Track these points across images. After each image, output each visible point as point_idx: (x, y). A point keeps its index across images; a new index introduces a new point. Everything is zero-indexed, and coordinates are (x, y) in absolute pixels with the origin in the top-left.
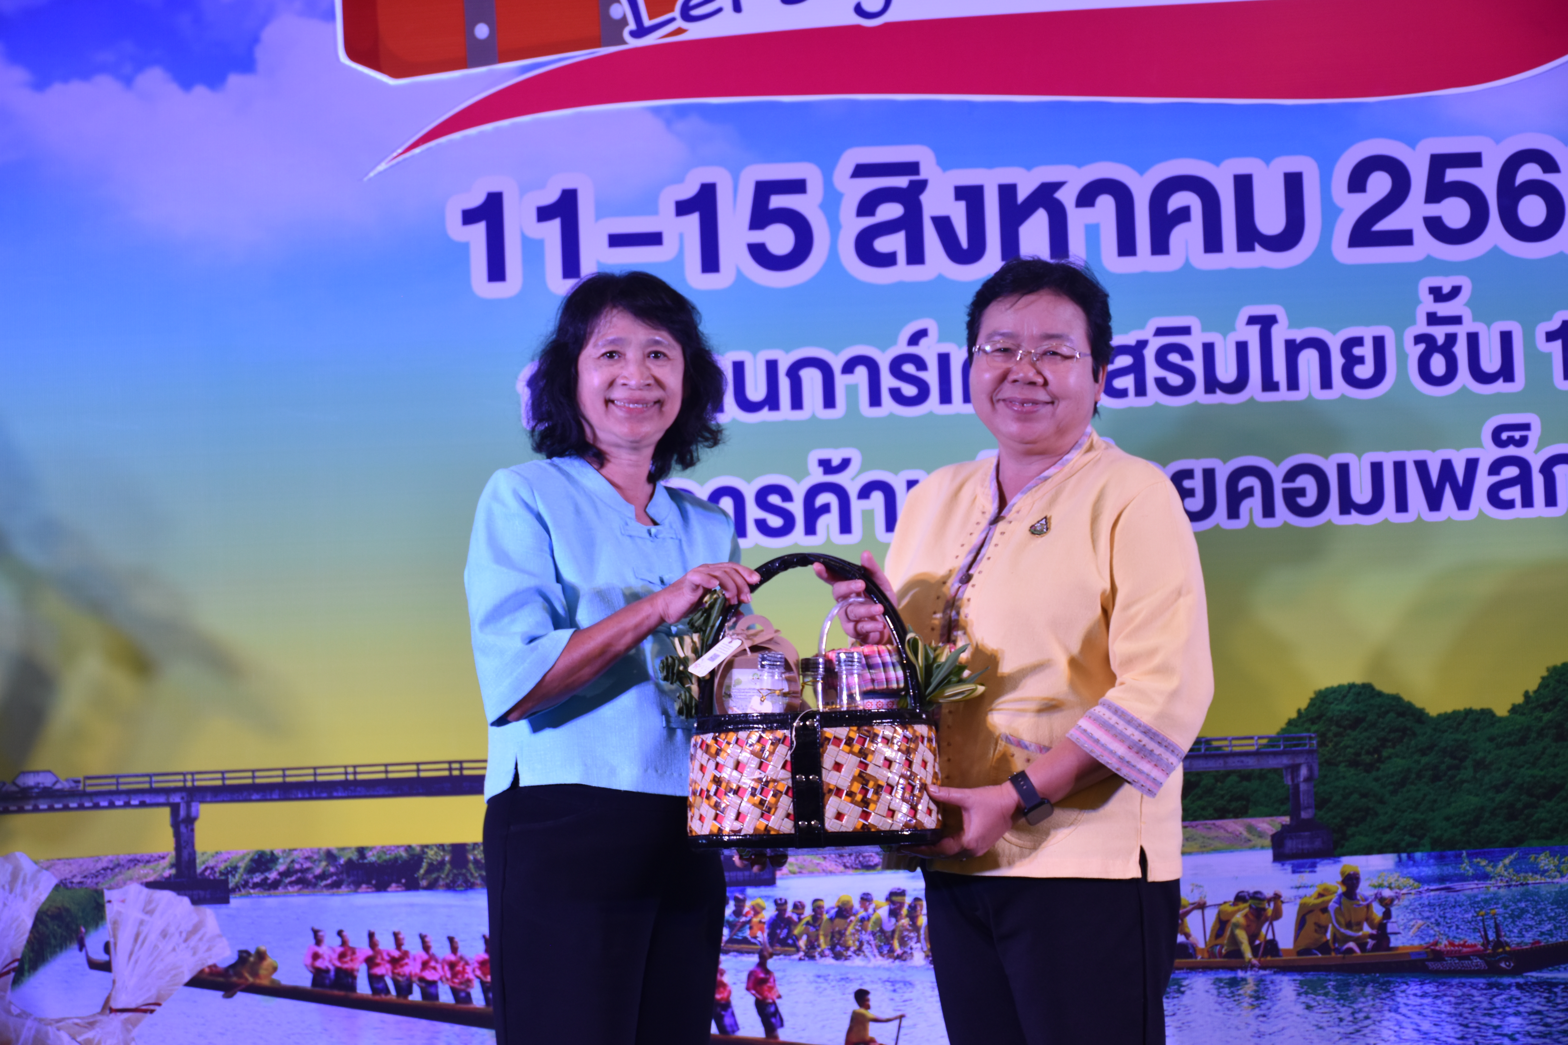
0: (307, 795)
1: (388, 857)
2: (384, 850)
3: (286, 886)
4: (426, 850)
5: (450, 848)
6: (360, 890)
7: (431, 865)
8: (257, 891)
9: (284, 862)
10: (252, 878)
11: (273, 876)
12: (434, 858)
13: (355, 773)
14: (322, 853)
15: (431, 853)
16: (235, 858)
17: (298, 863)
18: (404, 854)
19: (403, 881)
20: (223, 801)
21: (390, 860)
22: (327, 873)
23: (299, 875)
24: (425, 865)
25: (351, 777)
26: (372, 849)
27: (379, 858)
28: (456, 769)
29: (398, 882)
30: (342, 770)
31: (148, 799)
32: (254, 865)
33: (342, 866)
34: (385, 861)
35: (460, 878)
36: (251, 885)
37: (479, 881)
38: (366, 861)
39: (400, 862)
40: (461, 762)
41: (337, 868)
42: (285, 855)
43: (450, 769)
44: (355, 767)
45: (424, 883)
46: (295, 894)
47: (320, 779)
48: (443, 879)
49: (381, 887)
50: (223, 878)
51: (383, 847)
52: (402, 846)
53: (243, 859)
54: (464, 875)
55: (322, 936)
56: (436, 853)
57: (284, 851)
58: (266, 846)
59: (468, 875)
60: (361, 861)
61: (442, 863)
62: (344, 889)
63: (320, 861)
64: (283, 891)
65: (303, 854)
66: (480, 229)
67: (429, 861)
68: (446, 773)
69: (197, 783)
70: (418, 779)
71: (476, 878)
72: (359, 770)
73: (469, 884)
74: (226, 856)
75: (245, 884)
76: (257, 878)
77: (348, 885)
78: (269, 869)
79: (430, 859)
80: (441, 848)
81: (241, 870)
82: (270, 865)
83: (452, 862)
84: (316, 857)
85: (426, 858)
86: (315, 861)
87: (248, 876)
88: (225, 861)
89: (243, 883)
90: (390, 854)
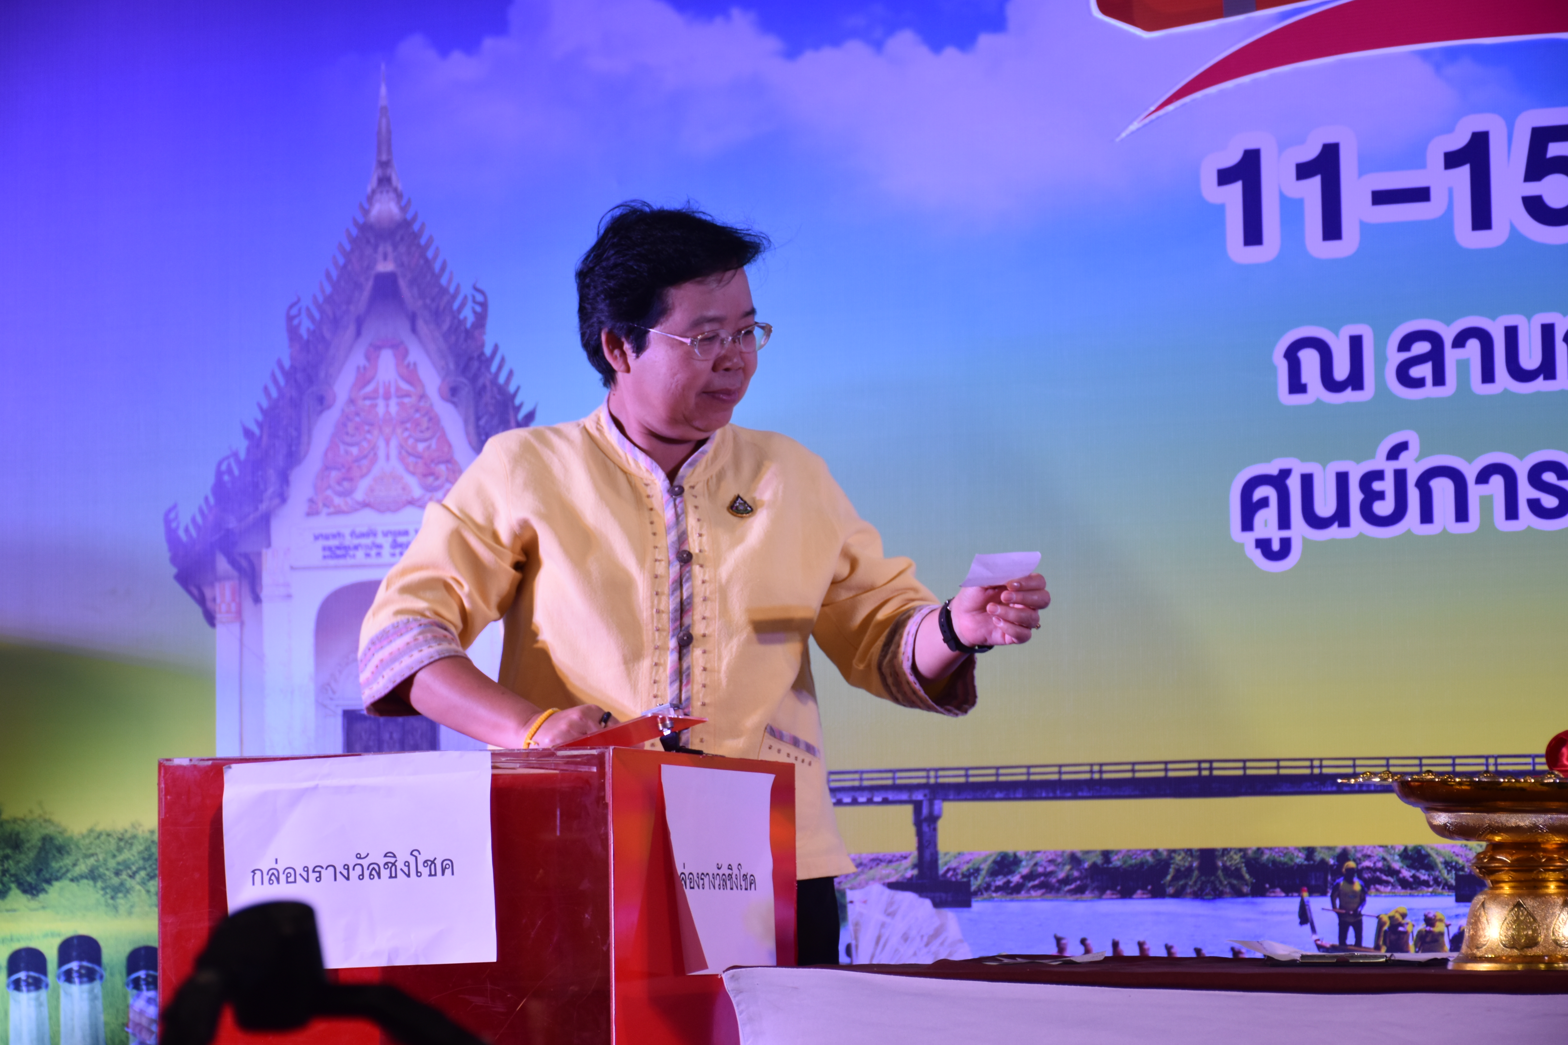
0: (1051, 795)
1: (1133, 862)
2: (1130, 854)
3: (1028, 891)
4: (1173, 855)
5: (1198, 853)
6: (1104, 897)
7: (1178, 871)
8: (999, 894)
9: (1027, 866)
10: (995, 881)
11: (1015, 879)
12: (1182, 863)
13: (1101, 772)
14: (1065, 855)
15: (1178, 858)
16: (977, 859)
17: (1041, 866)
18: (1150, 859)
19: (1149, 887)
20: (966, 799)
21: (1136, 865)
22: (1070, 878)
23: (1042, 878)
24: (1172, 871)
25: (1097, 776)
26: (1117, 852)
27: (1125, 862)
28: (1205, 769)
29: (1144, 888)
30: (1088, 768)
31: (891, 796)
32: (997, 868)
33: (1086, 870)
34: (1131, 866)
35: (1209, 885)
36: (993, 888)
37: (1228, 890)
38: (1111, 866)
39: (1146, 867)
40: (1211, 762)
41: (1081, 872)
42: (1028, 857)
43: (1200, 769)
44: (1101, 765)
45: (1171, 890)
46: (1039, 899)
47: (1065, 777)
48: (1191, 887)
49: (1126, 894)
50: (965, 880)
51: (1129, 851)
52: (1148, 850)
53: (985, 861)
54: (1213, 883)
55: (1065, 944)
56: (1183, 858)
57: (1027, 853)
58: (1010, 847)
59: (1217, 882)
60: (1105, 866)
61: (1190, 869)
62: (1088, 895)
63: (1064, 864)
64: (1027, 895)
65: (1047, 857)
66: (1236, 189)
67: (1177, 867)
68: (1195, 773)
69: (941, 780)
70: (1166, 779)
71: (1225, 886)
72: (1105, 768)
73: (1218, 893)
74: (968, 858)
75: (988, 888)
76: (1000, 881)
77: (1093, 891)
78: (1011, 872)
79: (1177, 864)
80: (1189, 853)
81: (983, 873)
82: (1013, 868)
83: (1200, 868)
84: (1059, 860)
85: (1173, 864)
86: (1059, 864)
87: (991, 879)
88: (968, 862)
89: (985, 886)
90: (1136, 858)
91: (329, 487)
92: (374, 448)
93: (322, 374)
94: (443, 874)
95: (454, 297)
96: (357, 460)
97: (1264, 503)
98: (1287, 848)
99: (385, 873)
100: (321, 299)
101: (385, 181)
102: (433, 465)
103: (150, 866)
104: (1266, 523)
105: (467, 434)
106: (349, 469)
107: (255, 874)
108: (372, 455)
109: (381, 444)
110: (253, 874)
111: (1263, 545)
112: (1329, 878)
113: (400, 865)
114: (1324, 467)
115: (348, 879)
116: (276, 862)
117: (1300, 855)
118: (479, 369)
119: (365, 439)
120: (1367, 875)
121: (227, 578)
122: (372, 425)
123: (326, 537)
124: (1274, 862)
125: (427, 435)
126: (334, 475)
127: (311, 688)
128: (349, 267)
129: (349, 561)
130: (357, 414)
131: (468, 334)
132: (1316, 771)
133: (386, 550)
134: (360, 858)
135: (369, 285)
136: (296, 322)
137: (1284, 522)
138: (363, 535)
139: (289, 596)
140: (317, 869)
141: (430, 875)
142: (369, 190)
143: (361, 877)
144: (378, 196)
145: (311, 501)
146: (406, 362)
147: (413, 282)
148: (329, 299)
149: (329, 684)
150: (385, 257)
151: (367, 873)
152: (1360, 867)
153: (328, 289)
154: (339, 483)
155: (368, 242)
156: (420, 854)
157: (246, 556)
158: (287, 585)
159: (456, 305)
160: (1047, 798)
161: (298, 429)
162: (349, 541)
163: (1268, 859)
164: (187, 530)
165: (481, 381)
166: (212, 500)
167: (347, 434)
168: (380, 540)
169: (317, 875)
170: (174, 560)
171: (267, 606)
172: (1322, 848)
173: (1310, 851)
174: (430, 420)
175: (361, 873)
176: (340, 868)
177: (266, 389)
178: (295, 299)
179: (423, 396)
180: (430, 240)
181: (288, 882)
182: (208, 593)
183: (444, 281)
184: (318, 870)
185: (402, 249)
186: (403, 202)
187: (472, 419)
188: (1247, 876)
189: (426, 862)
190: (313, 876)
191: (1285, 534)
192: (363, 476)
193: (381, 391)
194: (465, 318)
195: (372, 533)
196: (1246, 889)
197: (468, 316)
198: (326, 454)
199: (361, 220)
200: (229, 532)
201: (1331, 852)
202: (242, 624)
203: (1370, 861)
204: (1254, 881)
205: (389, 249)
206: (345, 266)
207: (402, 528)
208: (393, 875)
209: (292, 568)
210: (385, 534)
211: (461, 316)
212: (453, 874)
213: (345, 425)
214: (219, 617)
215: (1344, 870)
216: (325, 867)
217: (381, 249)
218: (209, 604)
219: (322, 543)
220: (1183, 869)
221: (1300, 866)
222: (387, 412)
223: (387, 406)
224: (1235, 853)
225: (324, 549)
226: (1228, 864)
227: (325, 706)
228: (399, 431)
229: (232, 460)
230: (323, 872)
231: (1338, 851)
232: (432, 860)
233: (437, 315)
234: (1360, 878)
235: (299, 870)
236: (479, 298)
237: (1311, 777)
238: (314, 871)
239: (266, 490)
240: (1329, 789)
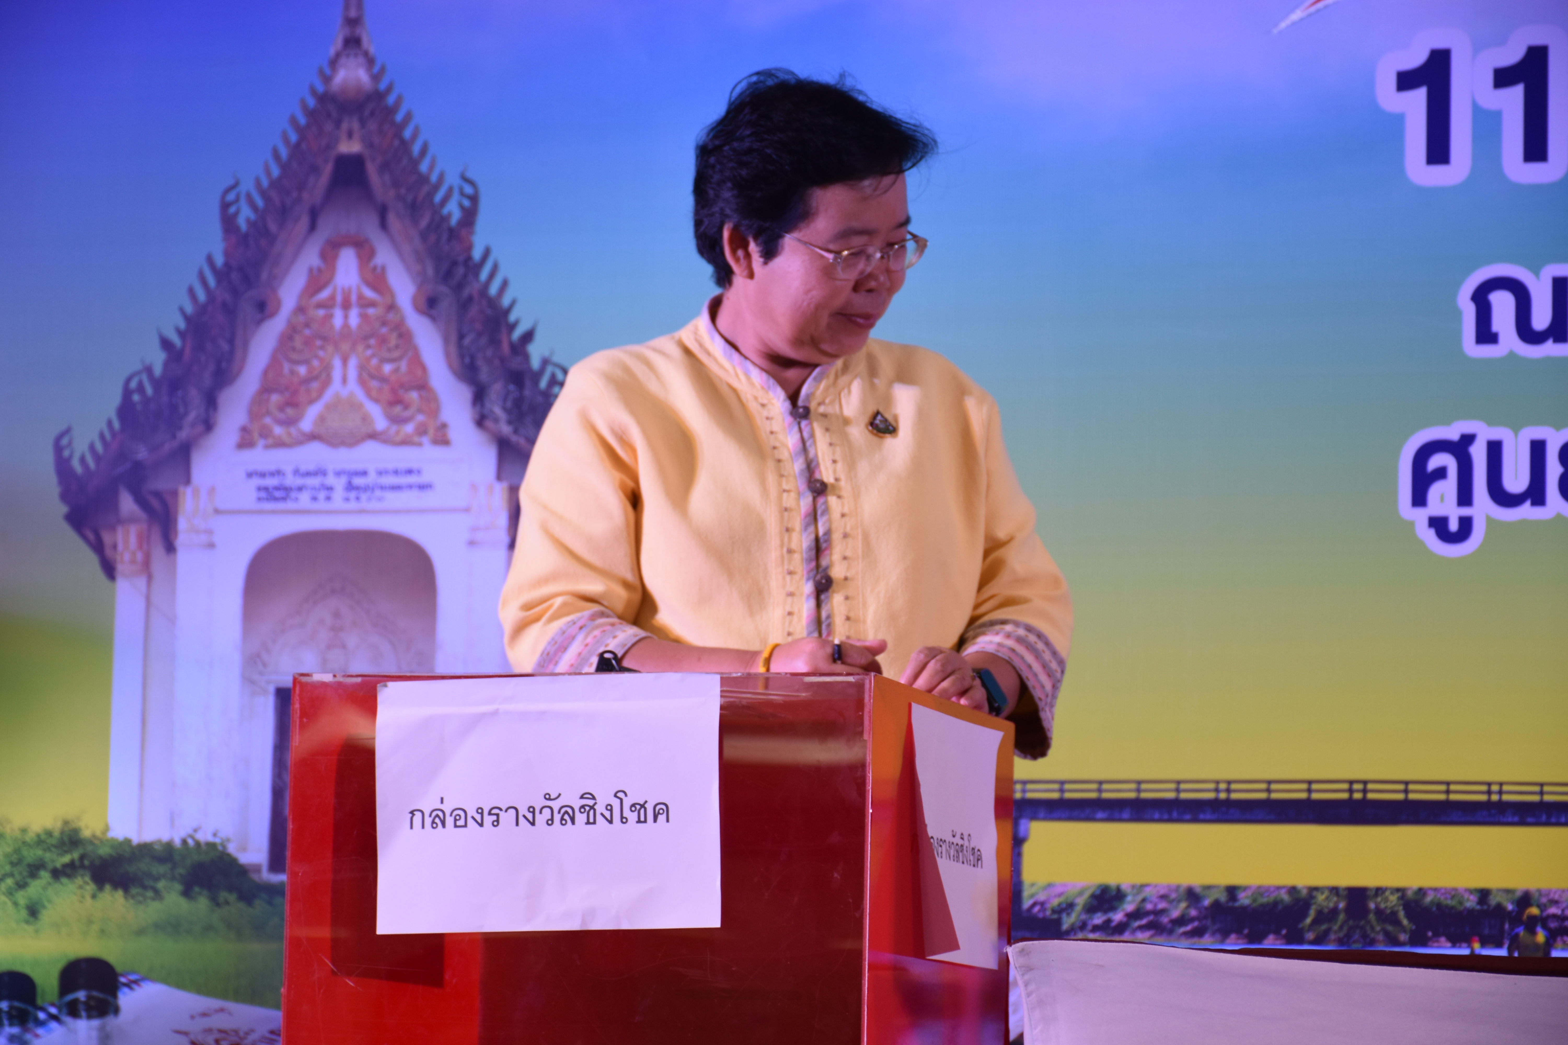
0: (1166, 816)
1: (1265, 900)
2: (1261, 891)
3: (1134, 931)
4: (1315, 893)
5: (1345, 893)
6: (1227, 941)
7: (1320, 913)
8: (1096, 935)
9: (1133, 901)
10: (1091, 919)
11: (1118, 917)
12: (1325, 904)
13: (1228, 791)
14: (1182, 890)
15: (1321, 898)
16: (1071, 892)
17: (1151, 902)
18: (1286, 898)
19: (1284, 932)
20: (1060, 819)
21: (1268, 904)
22: (1186, 918)
23: (1151, 918)
24: (1312, 913)
25: (1223, 796)
26: (1245, 888)
27: (1254, 901)
28: (1358, 791)
29: (1277, 933)
30: (1212, 786)
32: (1095, 903)
33: (1206, 908)
34: (1263, 905)
35: (1358, 931)
36: (1090, 927)
37: (1381, 937)
38: (1237, 904)
39: (1280, 907)
40: (1365, 783)
41: (1200, 911)
42: (1135, 891)
43: (1351, 791)
44: (1229, 782)
45: (1310, 936)
46: (1145, 942)
47: (1184, 796)
48: (1336, 932)
49: (1255, 939)
50: (1055, 916)
51: (1260, 887)
52: (1283, 887)
53: (1081, 894)
54: (1363, 929)
56: (1327, 898)
57: (1133, 887)
58: (1112, 878)
59: (1368, 928)
60: (1230, 904)
61: (1334, 911)
62: (1207, 939)
63: (1179, 901)
64: (1132, 937)
65: (1158, 891)
66: (1419, 96)
67: (1318, 908)
68: (1345, 796)
69: (1030, 795)
70: (1308, 802)
71: (1378, 933)
72: (1233, 786)
73: (1368, 941)
74: (1059, 890)
75: (1083, 926)
76: (1098, 919)
77: (1213, 934)
78: (1113, 909)
79: (1319, 905)
80: (1334, 891)
81: (1078, 908)
82: (1115, 903)
83: (1347, 910)
84: (1173, 896)
85: (1314, 904)
86: (1173, 900)
87: (1088, 916)
88: (1060, 895)
89: (1081, 924)
90: (1268, 896)
91: (268, 413)
92: (327, 369)
93: (264, 276)
94: (655, 820)
95: (436, 187)
96: (307, 381)
97: (1441, 473)
98: (1455, 889)
99: (580, 818)
100: (265, 183)
101: (352, 43)
102: (401, 392)
103: (20, 873)
104: (1442, 498)
105: (447, 354)
106: (295, 393)
107: (414, 815)
108: (324, 376)
109: (337, 363)
110: (411, 815)
111: (1438, 524)
112: (1507, 926)
113: (600, 808)
114: (1516, 433)
115: (533, 824)
116: (442, 802)
117: (1472, 897)
118: (465, 276)
119: (316, 357)
120: (1553, 925)
121: (132, 520)
122: (325, 339)
123: (263, 475)
124: (1439, 905)
125: (396, 354)
126: (275, 398)
127: (235, 659)
128: (304, 146)
129: (290, 505)
130: (307, 325)
131: (453, 234)
132: (1495, 798)
133: (339, 493)
134: (550, 799)
135: (328, 170)
136: (232, 210)
137: (1465, 497)
138: (308, 474)
139: (211, 546)
140: (495, 811)
141: (639, 821)
142: (332, 52)
143: (550, 822)
144: (343, 60)
145: (244, 430)
146: (372, 264)
147: (385, 167)
148: (275, 184)
149: (258, 655)
150: (350, 135)
151: (557, 817)
152: (1545, 914)
153: (276, 172)
154: (281, 409)
155: (329, 115)
156: (626, 795)
157: (158, 495)
158: (210, 532)
159: (438, 197)
160: (1161, 820)
161: (231, 341)
162: (290, 480)
163: (1432, 902)
164: (83, 460)
165: (466, 292)
166: (117, 425)
167: (294, 349)
168: (331, 480)
169: (495, 818)
170: (65, 496)
171: (183, 557)
172: (1499, 890)
173: (1484, 894)
174: (400, 336)
175: (550, 817)
176: (523, 811)
177: (191, 292)
178: (231, 182)
179: (392, 307)
180: (408, 117)
181: (456, 826)
182: (107, 538)
183: (424, 167)
184: (495, 813)
185: (372, 126)
186: (376, 69)
187: (454, 337)
188: (1405, 922)
189: (633, 805)
190: (488, 820)
191: (1465, 511)
192: (311, 402)
193: (339, 298)
194: (449, 215)
195: (321, 472)
196: (1403, 937)
197: (453, 210)
198: (265, 372)
199: (320, 88)
200: (138, 466)
201: (1510, 896)
202: (150, 578)
203: (1558, 908)
204: (1414, 927)
205: (356, 125)
206: (298, 145)
207: (359, 467)
208: (591, 820)
209: (217, 511)
210: (338, 474)
211: (445, 211)
212: (668, 821)
213: (290, 338)
214: (120, 568)
215: (1525, 917)
216: (504, 809)
217: (345, 126)
218: (108, 552)
219: (256, 482)
220: (1326, 911)
221: (1471, 911)
222: (346, 325)
223: (346, 317)
224: (1392, 893)
225: (259, 489)
226: (1382, 906)
227: (252, 682)
228: (360, 348)
229: (145, 378)
230: (502, 814)
231: (1518, 894)
232: (642, 803)
233: (414, 209)
234: (1545, 927)
235: (471, 812)
236: (469, 190)
237: (1488, 805)
238: (490, 814)
239: (186, 413)
240: (1510, 819)
